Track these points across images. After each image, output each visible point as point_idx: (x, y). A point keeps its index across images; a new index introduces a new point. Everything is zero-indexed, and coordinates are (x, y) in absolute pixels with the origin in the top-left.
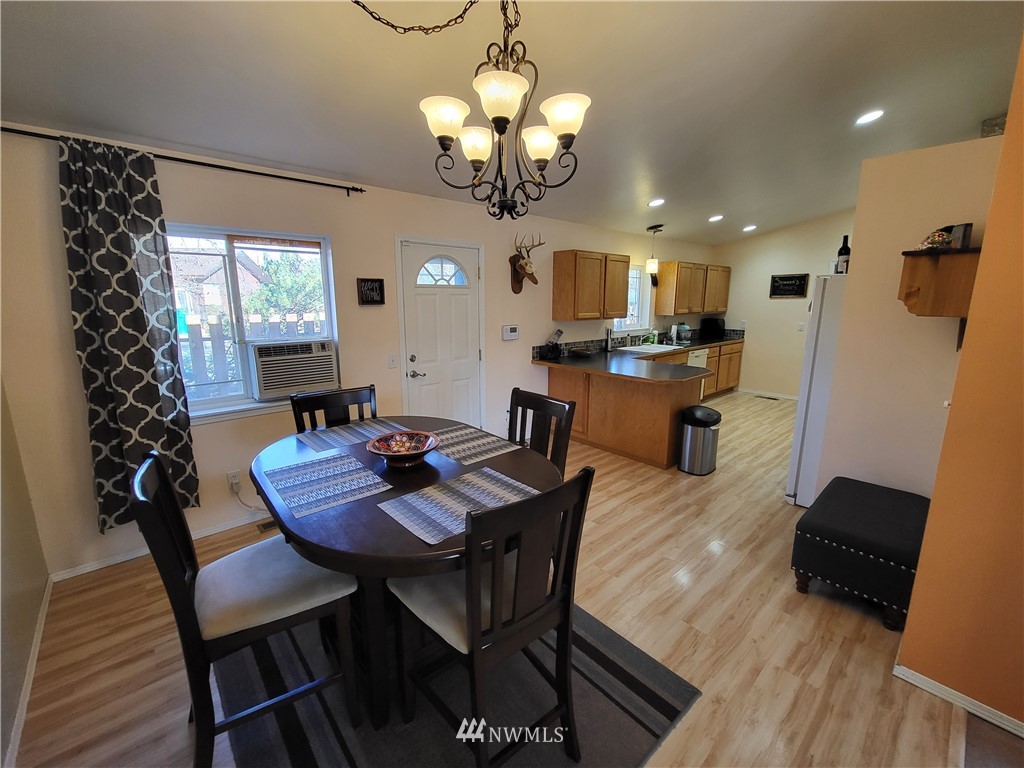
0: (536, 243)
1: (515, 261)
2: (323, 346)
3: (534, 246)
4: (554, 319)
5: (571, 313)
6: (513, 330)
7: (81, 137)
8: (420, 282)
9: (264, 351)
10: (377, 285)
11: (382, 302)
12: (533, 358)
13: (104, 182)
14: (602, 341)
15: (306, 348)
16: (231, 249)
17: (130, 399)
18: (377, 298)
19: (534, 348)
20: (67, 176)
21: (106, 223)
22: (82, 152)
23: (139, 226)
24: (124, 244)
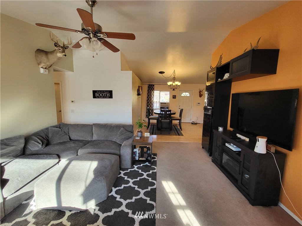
1: (200, 92)
2: (168, 103)
3: (204, 89)
6: (199, 103)
8: (182, 95)
9: (161, 103)
10: (175, 96)
13: (151, 87)
15: (166, 103)
16: (160, 92)
18: (175, 98)
20: (148, 87)
21: (150, 91)
22: (150, 85)
23: (152, 91)
24: (151, 92)
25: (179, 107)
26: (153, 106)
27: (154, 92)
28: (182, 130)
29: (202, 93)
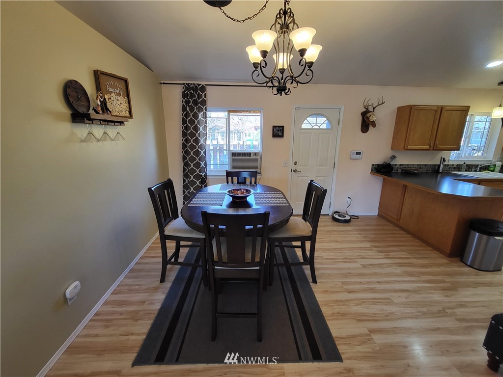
0: (381, 103)
1: (364, 114)
2: (256, 154)
3: (379, 105)
4: (392, 149)
5: (402, 145)
6: (358, 153)
7: (188, 82)
8: (304, 126)
9: (234, 154)
10: (281, 128)
11: (282, 136)
12: (372, 170)
13: (192, 96)
14: (435, 165)
15: (249, 154)
16: (229, 115)
17: (192, 166)
18: (281, 134)
19: (373, 165)
20: (184, 95)
21: (192, 109)
22: (188, 87)
23: (200, 110)
24: (196, 116)
25: (295, 167)
26: (205, 164)
27: (205, 117)
28: (315, 281)
29: (371, 119)
